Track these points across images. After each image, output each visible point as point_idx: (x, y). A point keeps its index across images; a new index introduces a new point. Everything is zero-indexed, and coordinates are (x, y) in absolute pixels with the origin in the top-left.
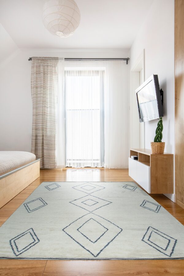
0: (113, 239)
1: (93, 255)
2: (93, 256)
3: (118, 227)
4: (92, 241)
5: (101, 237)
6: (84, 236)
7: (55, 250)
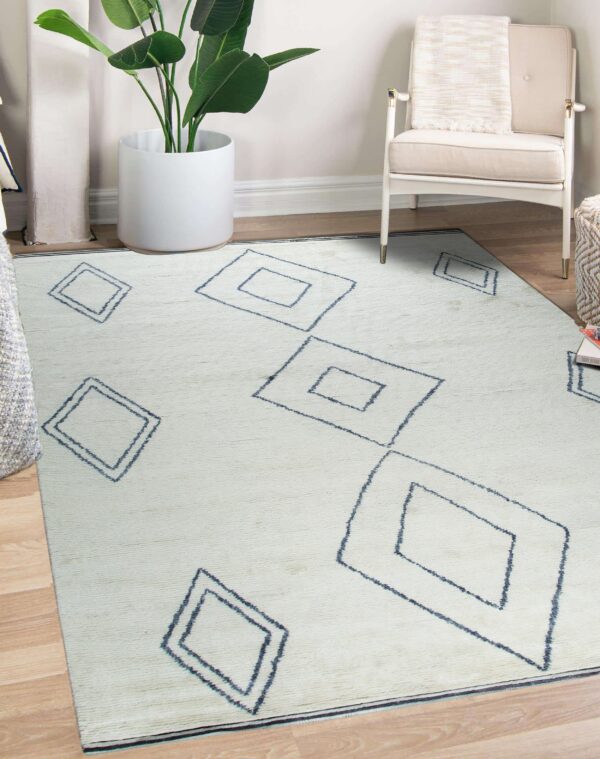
0: (560, 579)
1: (529, 662)
2: (534, 668)
3: (543, 517)
4: (488, 603)
5: (508, 575)
6: (444, 579)
7: (379, 664)
